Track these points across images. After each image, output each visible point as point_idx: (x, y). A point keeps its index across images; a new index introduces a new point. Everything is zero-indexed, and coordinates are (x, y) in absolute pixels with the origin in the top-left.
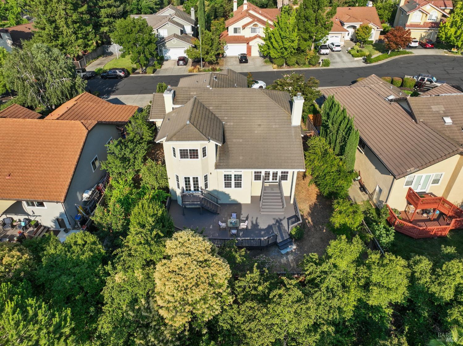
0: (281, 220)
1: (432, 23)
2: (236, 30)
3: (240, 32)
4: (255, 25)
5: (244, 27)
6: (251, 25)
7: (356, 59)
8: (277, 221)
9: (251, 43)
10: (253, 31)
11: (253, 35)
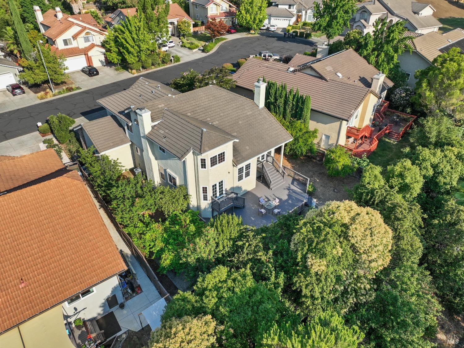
0: (289, 187)
1: (225, 13)
2: (66, 42)
3: (71, 44)
4: (87, 33)
5: (75, 37)
6: (83, 34)
7: (194, 50)
8: (288, 189)
9: (90, 54)
10: (87, 40)
11: (88, 44)
